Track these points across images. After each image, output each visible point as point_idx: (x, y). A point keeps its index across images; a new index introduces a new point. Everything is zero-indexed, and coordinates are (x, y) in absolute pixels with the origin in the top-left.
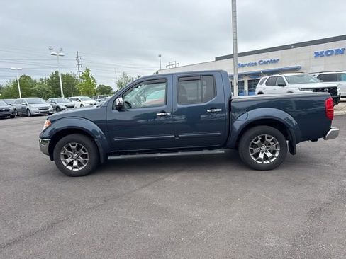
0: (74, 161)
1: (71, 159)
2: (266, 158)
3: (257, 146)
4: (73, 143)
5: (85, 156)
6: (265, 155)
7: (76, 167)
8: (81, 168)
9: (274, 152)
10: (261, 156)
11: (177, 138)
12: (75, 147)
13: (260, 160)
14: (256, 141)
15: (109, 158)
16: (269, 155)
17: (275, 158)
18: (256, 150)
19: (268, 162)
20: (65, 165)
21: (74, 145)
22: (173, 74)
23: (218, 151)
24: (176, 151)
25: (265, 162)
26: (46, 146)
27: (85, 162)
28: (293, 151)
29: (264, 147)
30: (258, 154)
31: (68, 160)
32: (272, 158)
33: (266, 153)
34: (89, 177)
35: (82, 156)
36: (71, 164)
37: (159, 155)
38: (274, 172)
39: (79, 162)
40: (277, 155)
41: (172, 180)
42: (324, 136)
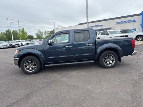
0: (30, 68)
1: (29, 67)
2: (110, 63)
3: (106, 59)
4: (30, 60)
5: (35, 65)
6: (109, 62)
7: (31, 70)
8: (33, 71)
9: (113, 61)
10: (108, 63)
11: (75, 56)
12: (30, 62)
13: (108, 64)
14: (106, 57)
15: (46, 66)
16: (111, 62)
17: (113, 63)
18: (106, 60)
19: (111, 65)
20: (26, 69)
21: (30, 61)
22: (72, 30)
23: (91, 61)
24: (74, 62)
25: (109, 65)
26: (17, 61)
27: (35, 68)
28: (120, 60)
29: (109, 59)
30: (107, 62)
31: (27, 67)
32: (112, 63)
33: (110, 62)
34: (37, 74)
35: (34, 65)
36: (28, 69)
37: (67, 64)
38: (114, 69)
39: (32, 68)
40: (114, 62)
41: (74, 74)
42: (131, 54)
